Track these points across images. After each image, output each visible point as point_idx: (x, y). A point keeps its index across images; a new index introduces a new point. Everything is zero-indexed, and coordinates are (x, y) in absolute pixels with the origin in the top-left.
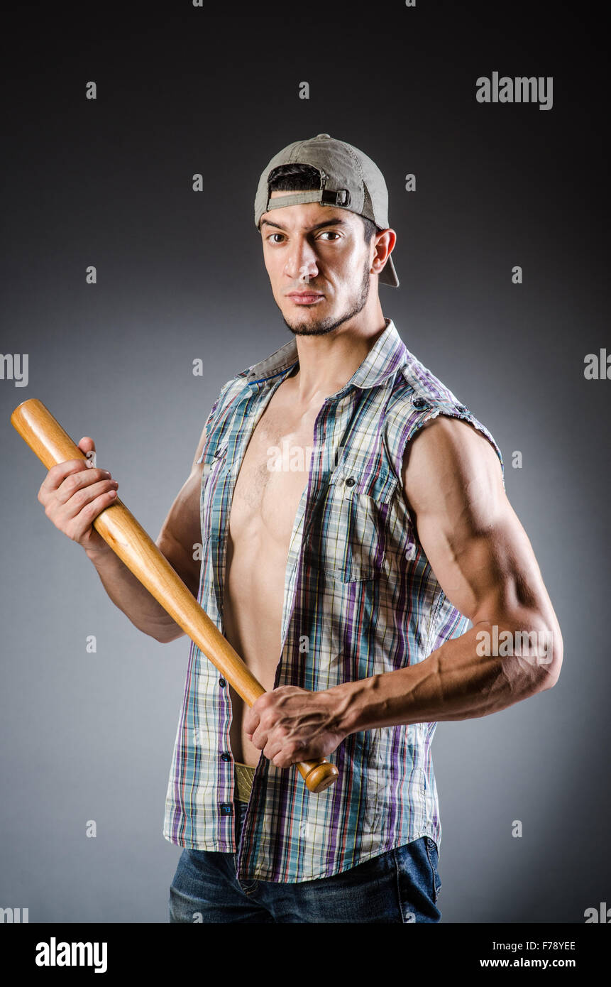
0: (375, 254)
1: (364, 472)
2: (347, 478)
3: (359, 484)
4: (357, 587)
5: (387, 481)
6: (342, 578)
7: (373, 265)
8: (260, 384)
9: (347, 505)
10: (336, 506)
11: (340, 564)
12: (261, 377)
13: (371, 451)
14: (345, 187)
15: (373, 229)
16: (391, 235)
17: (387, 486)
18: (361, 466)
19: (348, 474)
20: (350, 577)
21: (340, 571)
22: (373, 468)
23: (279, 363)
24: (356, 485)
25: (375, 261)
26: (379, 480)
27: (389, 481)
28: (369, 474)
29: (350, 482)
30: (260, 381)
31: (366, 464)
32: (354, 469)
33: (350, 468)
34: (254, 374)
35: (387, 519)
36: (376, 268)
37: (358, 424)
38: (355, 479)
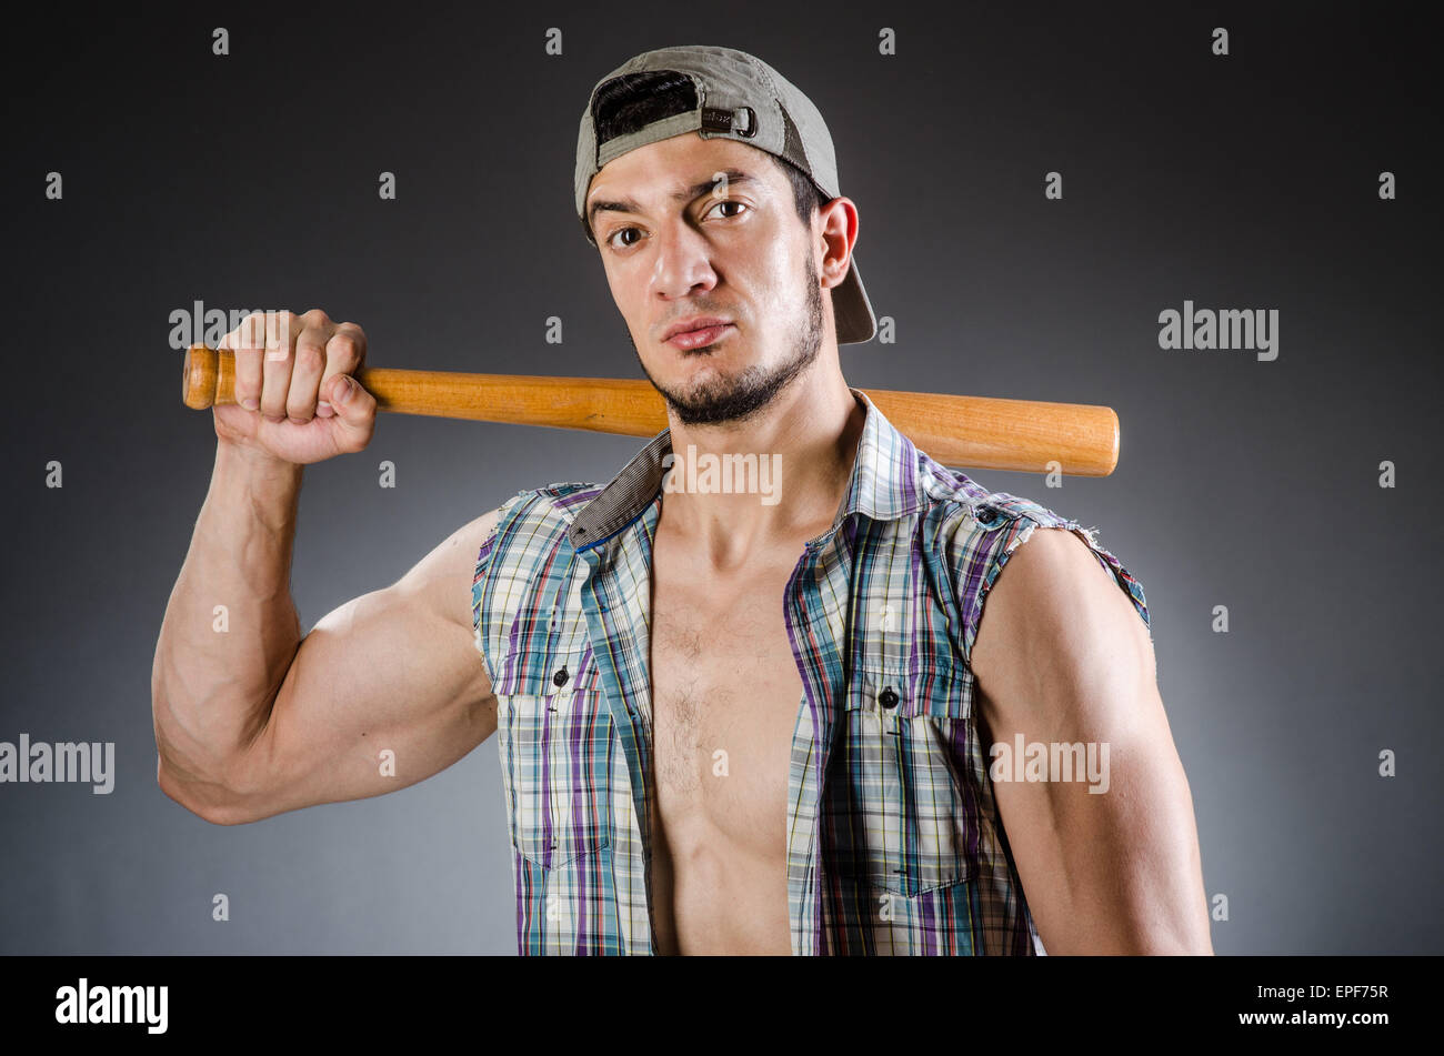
0: (823, 248)
1: (907, 673)
2: (878, 692)
3: (905, 700)
4: (936, 901)
5: (953, 679)
6: (902, 890)
7: (824, 271)
8: (600, 549)
9: (891, 743)
10: (872, 750)
11: (895, 862)
12: (598, 535)
13: (909, 630)
14: (745, 103)
15: (811, 198)
16: (849, 211)
17: (955, 688)
18: (897, 664)
19: (878, 684)
20: (919, 884)
21: (898, 876)
22: (920, 661)
23: (626, 503)
24: (900, 702)
25: (827, 260)
26: (937, 679)
27: (957, 677)
28: (916, 674)
29: (888, 699)
30: (599, 543)
31: (908, 657)
32: (886, 672)
33: (878, 670)
34: (581, 531)
35: (966, 754)
36: (832, 276)
37: (865, 584)
38: (896, 690)
